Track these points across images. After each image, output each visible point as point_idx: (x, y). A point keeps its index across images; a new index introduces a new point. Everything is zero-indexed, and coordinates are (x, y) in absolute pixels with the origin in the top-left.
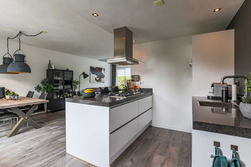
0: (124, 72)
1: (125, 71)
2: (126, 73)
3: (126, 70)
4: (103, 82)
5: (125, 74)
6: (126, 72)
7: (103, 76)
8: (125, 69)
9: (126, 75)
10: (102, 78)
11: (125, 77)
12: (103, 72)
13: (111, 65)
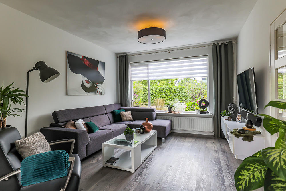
0: (147, 71)
1: (148, 69)
2: (150, 75)
3: (149, 67)
4: (101, 93)
5: (148, 77)
7: (101, 80)
8: (147, 66)
9: (150, 78)
10: (99, 84)
12: (100, 69)
13: (118, 57)
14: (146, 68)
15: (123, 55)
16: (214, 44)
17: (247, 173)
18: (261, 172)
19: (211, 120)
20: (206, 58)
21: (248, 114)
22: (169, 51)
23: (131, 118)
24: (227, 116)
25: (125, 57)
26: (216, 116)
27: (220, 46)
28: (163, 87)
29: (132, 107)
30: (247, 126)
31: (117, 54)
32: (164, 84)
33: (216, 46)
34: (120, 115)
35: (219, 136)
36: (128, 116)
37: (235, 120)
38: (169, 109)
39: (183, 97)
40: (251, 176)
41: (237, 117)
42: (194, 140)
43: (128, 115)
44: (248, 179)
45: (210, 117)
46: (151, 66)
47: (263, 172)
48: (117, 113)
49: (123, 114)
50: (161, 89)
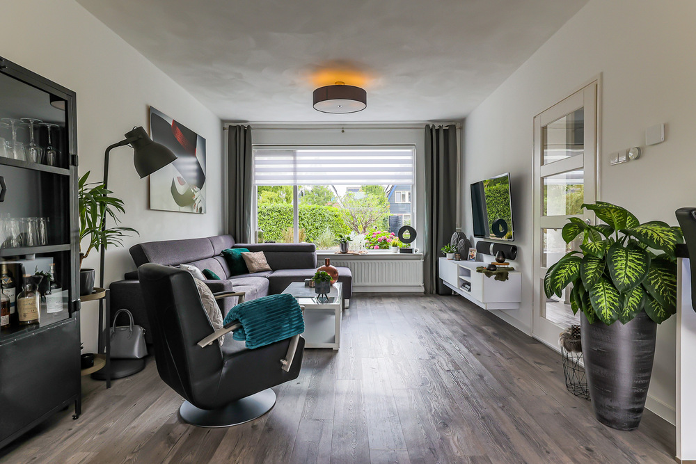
0: (292, 166)
1: (295, 162)
2: (298, 174)
3: (298, 158)
4: (201, 211)
5: (295, 178)
6: (299, 166)
8: (294, 154)
9: (299, 182)
10: (197, 189)
11: (295, 188)
12: (199, 154)
13: (224, 129)
14: (291, 158)
15: (240, 127)
16: (428, 126)
17: (564, 271)
18: (576, 267)
19: (421, 263)
20: (409, 150)
21: (492, 245)
22: (343, 128)
23: (268, 267)
24: (451, 253)
25: (245, 131)
26: (429, 256)
27: (437, 131)
28: (270, 206)
29: (256, 243)
30: (497, 260)
31: (223, 121)
32: (272, 199)
33: (431, 130)
34: (242, 259)
35: (434, 292)
36: (260, 261)
37: (466, 259)
38: (342, 245)
39: (316, 230)
40: (569, 272)
41: (470, 253)
42: (397, 300)
43: (259, 258)
44: (566, 275)
45: (418, 258)
46: (304, 155)
47: (578, 266)
48: (237, 257)
49: (249, 256)
50: (265, 211)
